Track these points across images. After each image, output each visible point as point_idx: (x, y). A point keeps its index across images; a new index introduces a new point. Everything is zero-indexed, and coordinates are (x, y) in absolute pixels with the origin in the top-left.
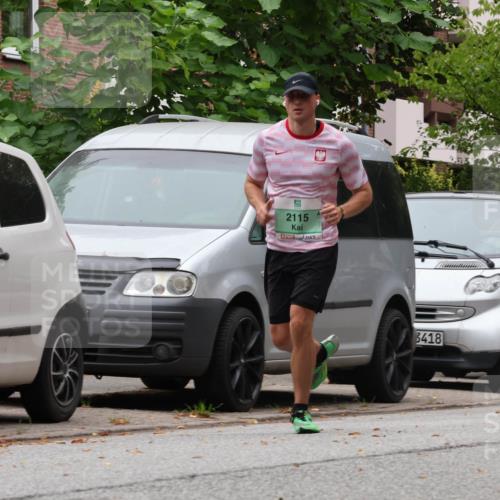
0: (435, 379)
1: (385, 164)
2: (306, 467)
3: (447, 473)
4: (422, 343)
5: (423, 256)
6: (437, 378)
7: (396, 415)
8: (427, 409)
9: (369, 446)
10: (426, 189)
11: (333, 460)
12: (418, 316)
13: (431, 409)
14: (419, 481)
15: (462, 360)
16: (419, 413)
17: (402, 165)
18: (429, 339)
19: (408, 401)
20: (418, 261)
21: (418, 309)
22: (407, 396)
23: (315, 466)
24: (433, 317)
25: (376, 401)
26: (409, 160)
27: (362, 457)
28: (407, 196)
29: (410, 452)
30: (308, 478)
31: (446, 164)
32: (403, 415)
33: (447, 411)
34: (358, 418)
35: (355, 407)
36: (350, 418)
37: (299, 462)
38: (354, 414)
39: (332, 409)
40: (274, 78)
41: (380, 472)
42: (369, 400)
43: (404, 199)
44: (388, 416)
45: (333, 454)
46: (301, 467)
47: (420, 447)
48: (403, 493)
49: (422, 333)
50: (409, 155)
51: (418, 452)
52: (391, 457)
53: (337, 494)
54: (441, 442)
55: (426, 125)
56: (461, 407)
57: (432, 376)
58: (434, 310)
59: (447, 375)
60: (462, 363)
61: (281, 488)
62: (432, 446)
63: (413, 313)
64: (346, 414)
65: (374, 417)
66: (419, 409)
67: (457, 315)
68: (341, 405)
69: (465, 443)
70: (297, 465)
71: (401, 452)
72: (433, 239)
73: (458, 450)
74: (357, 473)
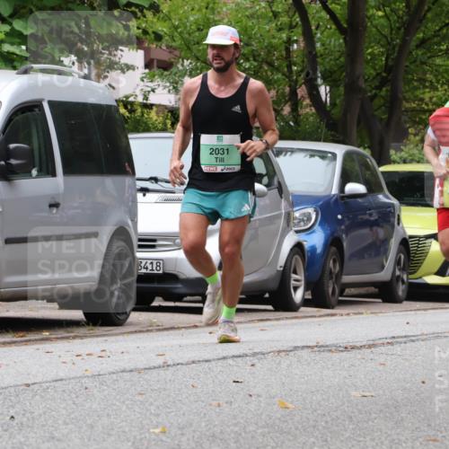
0: (155, 304)
1: (109, 107)
2: (36, 387)
3: (165, 390)
4: (144, 271)
5: (145, 191)
6: (157, 302)
7: (121, 337)
8: (148, 331)
9: (95, 366)
10: (147, 130)
11: (61, 380)
12: (140, 246)
13: (151, 331)
14: (140, 398)
15: (180, 286)
16: (141, 335)
17: (126, 107)
18: (150, 267)
19: (131, 324)
20: (140, 195)
21: (140, 240)
22: (129, 320)
23: (45, 385)
24: (153, 246)
25: (102, 325)
26: (132, 103)
27: (88, 377)
28: (130, 136)
29: (131, 371)
30: (37, 397)
31: (165, 107)
32: (126, 337)
33: (166, 333)
34: (85, 340)
35: (82, 331)
36: (78, 341)
37: (29, 382)
38: (81, 337)
39: (61, 333)
40: (7, 28)
41: (104, 390)
42: (95, 324)
43: (127, 138)
44: (113, 338)
45: (62, 375)
46: (32, 387)
47: (141, 366)
48: (124, 408)
49: (144, 262)
50: (131, 99)
51: (139, 371)
52: (114, 376)
53: (64, 412)
54: (160, 361)
55: (147, 71)
56: (179, 328)
57: (152, 301)
58: (155, 241)
59: (166, 299)
60: (180, 288)
61: (13, 407)
62: (152, 364)
63: (136, 243)
64: (74, 338)
65: (100, 339)
66: (141, 332)
67: (175, 245)
68: (69, 329)
69: (180, 361)
70: (28, 385)
71: (123, 371)
72: (153, 176)
73: (174, 368)
74: (83, 391)
